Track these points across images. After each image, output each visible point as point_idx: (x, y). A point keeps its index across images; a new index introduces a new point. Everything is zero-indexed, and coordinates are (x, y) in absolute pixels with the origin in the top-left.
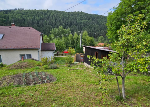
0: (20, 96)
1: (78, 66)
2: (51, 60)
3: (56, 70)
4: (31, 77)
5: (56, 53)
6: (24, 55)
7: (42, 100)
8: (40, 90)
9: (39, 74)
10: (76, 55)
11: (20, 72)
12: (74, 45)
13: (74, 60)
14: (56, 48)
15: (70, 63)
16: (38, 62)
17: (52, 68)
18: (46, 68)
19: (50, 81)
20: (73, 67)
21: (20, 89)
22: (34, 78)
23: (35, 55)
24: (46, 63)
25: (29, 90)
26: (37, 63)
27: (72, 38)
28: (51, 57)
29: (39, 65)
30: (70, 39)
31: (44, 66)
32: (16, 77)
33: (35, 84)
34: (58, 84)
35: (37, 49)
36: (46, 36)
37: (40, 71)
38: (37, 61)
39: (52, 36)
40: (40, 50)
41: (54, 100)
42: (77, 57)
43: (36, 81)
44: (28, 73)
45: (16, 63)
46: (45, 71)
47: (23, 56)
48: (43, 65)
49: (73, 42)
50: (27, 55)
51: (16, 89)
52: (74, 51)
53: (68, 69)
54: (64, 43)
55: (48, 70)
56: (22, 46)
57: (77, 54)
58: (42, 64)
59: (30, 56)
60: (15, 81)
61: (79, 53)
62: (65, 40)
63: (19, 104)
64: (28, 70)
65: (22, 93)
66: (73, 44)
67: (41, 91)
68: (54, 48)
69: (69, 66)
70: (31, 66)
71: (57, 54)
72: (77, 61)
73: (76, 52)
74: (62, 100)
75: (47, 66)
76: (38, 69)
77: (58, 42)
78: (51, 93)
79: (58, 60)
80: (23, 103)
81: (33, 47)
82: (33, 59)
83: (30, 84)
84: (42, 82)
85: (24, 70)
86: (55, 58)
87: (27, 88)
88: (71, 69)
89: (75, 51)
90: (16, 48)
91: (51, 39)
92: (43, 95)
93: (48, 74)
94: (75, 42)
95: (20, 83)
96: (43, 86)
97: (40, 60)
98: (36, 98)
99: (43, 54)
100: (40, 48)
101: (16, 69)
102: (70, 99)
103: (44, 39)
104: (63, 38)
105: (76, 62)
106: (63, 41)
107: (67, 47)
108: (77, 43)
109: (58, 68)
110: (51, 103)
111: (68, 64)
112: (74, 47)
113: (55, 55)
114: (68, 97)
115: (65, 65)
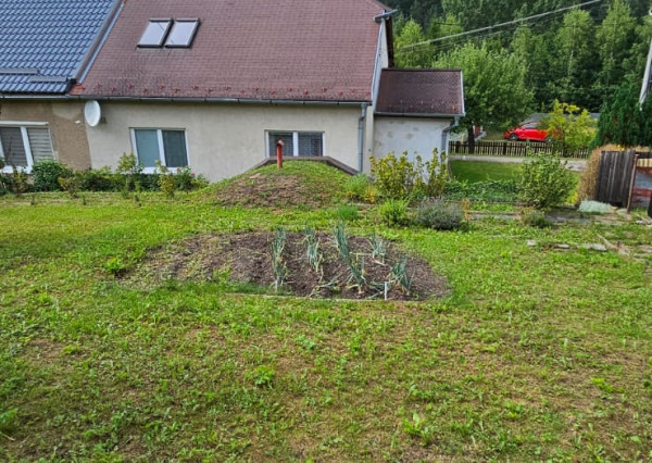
0: (256, 336)
1: (600, 228)
2: (425, 177)
3: (454, 237)
4: (311, 255)
5: (462, 137)
6: (288, 136)
7: (358, 383)
8: (352, 328)
9: (352, 244)
10: (597, 154)
11: (262, 221)
12: (597, 86)
13: (580, 186)
14: (470, 103)
15: (550, 204)
16: (355, 181)
17: (427, 225)
18: (397, 221)
19: (412, 291)
20: (563, 235)
21: (260, 304)
22: (324, 264)
23: (342, 141)
24: (397, 189)
25: (298, 318)
26: (351, 184)
27: (589, 35)
28: (428, 157)
29: (357, 198)
30: (568, 43)
31: (387, 206)
32: (244, 243)
33: (330, 293)
34: (453, 320)
35: (352, 106)
36: (412, 27)
37: (361, 232)
38: (350, 172)
39: (450, 26)
40: (371, 110)
41: (419, 399)
42: (603, 167)
43: (334, 280)
44: (301, 234)
45: (246, 176)
46: (391, 234)
47: (279, 141)
48: (379, 200)
49: (591, 64)
50: (302, 136)
51: (240, 302)
52: (586, 125)
53: (530, 243)
54: (523, 70)
55: (404, 233)
56: (281, 87)
57: (609, 147)
58: (374, 192)
59: (313, 142)
60: (240, 264)
61: (625, 143)
62: (531, 49)
63: (247, 373)
64: (301, 220)
65: (265, 328)
66: (590, 80)
67: (356, 335)
68: (456, 101)
69: (541, 224)
70: (319, 196)
71: (471, 145)
72: (599, 196)
73: (605, 137)
74: (471, 407)
75: (401, 205)
76: (353, 217)
77: (480, 64)
78: (408, 357)
79: (474, 177)
80: (264, 373)
81: (333, 94)
82: (330, 163)
83: (303, 289)
84: (368, 292)
85: (281, 214)
86: (456, 169)
87: (291, 305)
88: (551, 246)
89: (593, 132)
90: (249, 95)
91: (441, 47)
92: (363, 356)
93: (401, 255)
94: (609, 63)
95: (258, 278)
96: (371, 315)
97: (367, 171)
98: (330, 363)
99: (384, 138)
100: (374, 97)
101: (245, 204)
102: (522, 418)
103: (398, 43)
104: (520, 41)
105: (590, 206)
106: (514, 62)
107: (543, 101)
108: (617, 76)
109: (465, 228)
110: (400, 410)
111: (531, 212)
112: (591, 103)
113: (455, 147)
114: (508, 403)
115: (515, 215)
